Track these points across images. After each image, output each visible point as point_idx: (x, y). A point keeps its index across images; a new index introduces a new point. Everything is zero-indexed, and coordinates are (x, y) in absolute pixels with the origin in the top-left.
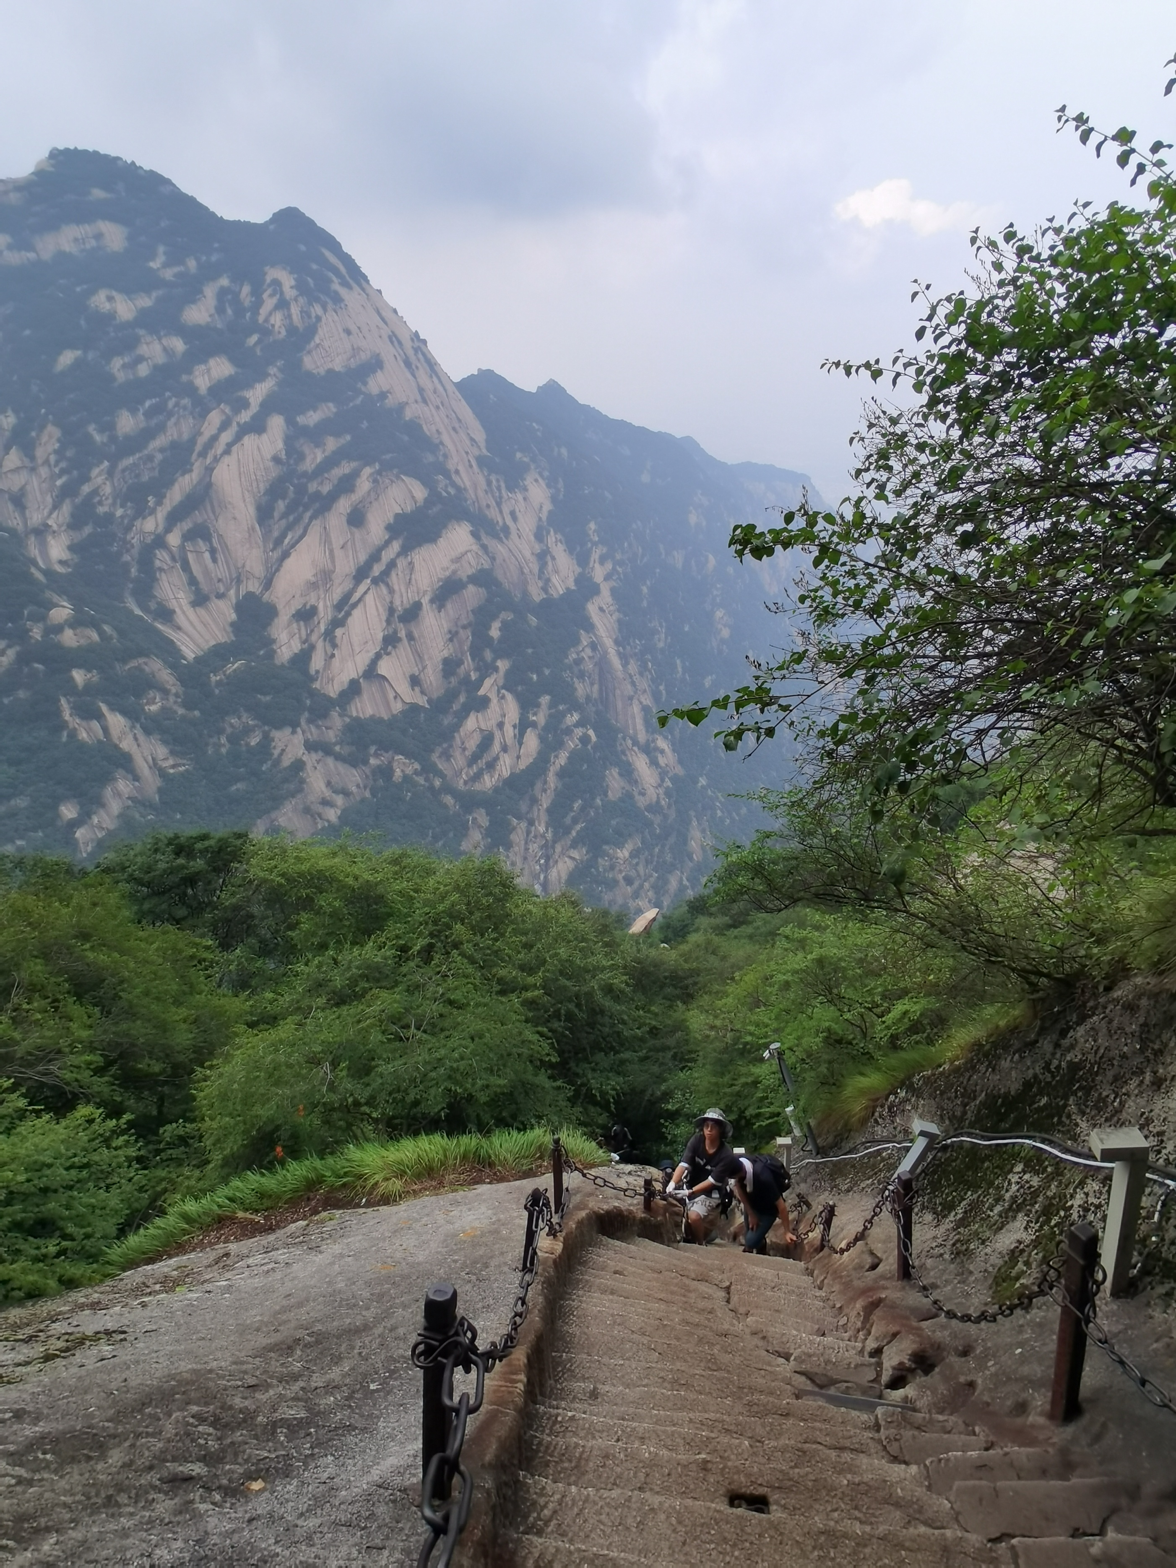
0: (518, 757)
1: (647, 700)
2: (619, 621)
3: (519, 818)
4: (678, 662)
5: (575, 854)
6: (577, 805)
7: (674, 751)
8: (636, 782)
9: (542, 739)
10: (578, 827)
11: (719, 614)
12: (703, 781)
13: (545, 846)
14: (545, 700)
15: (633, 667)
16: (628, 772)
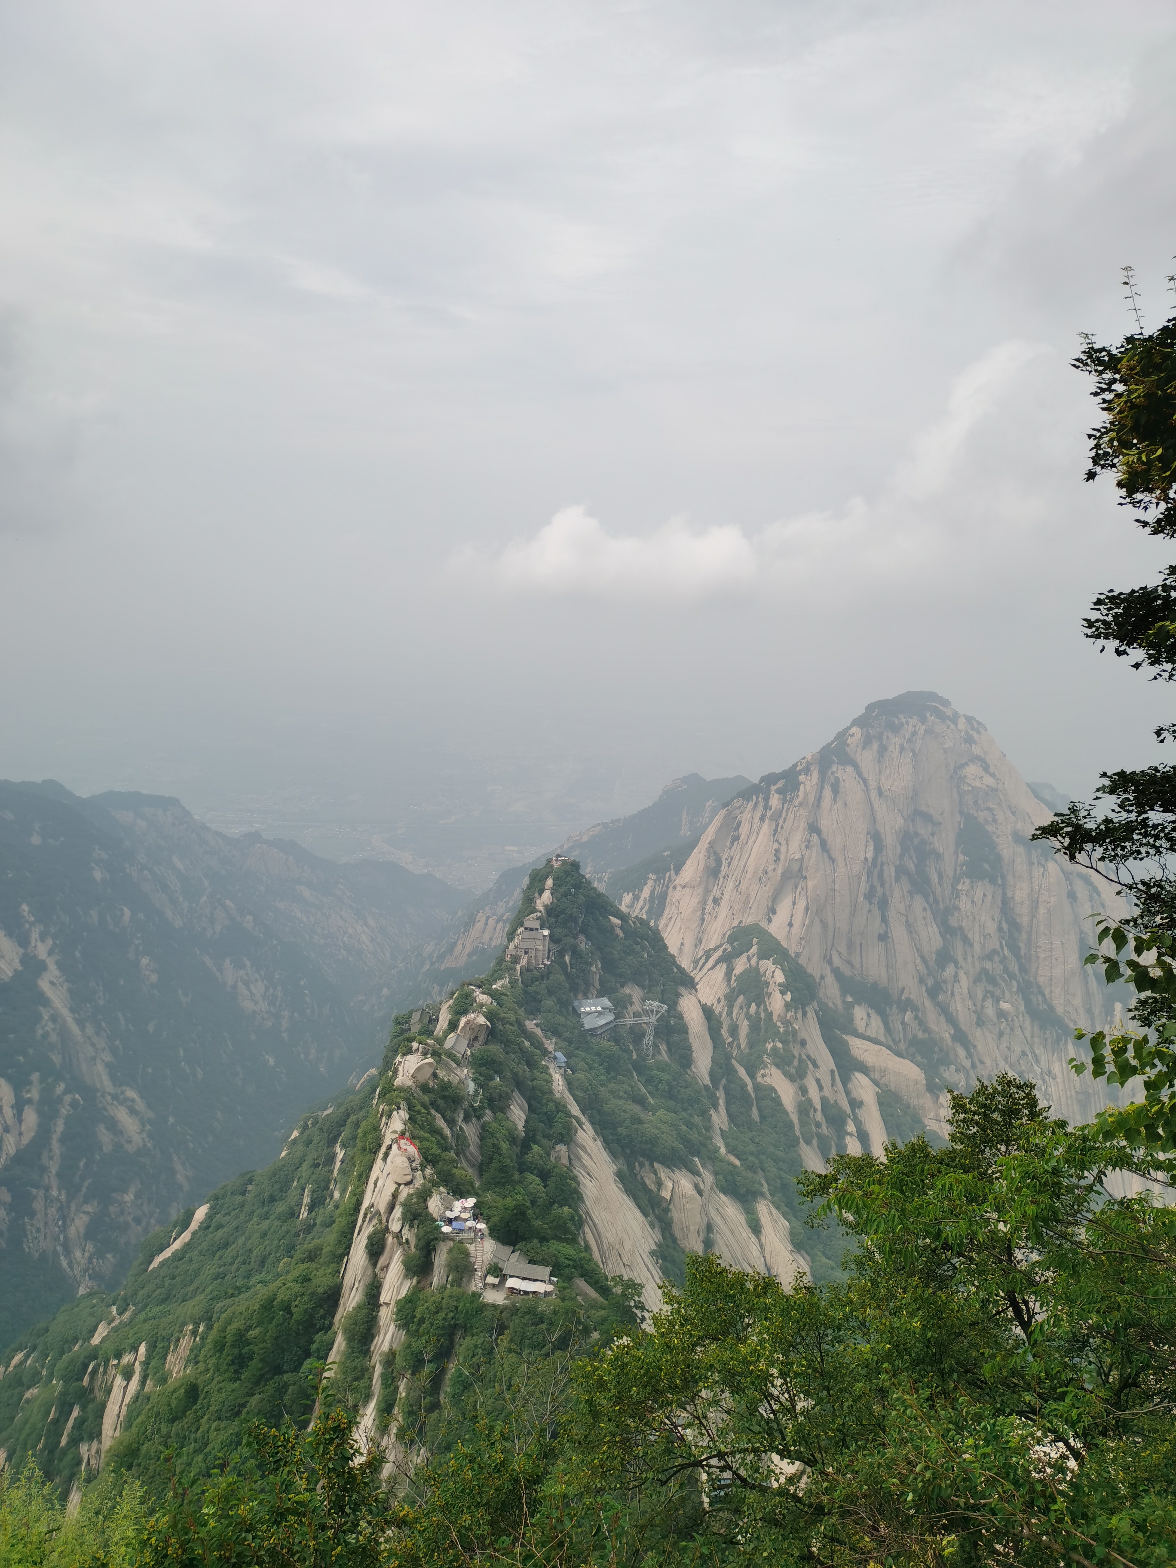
0: (21, 1134)
1: (108, 1057)
2: (70, 991)
3: (37, 1187)
4: (120, 1015)
5: (89, 1208)
6: (82, 1164)
7: (142, 1098)
8: (121, 1133)
9: (40, 1113)
10: (86, 1184)
11: (145, 961)
12: (171, 1120)
13: (61, 1209)
14: (35, 1077)
15: (90, 1030)
16: (113, 1126)
